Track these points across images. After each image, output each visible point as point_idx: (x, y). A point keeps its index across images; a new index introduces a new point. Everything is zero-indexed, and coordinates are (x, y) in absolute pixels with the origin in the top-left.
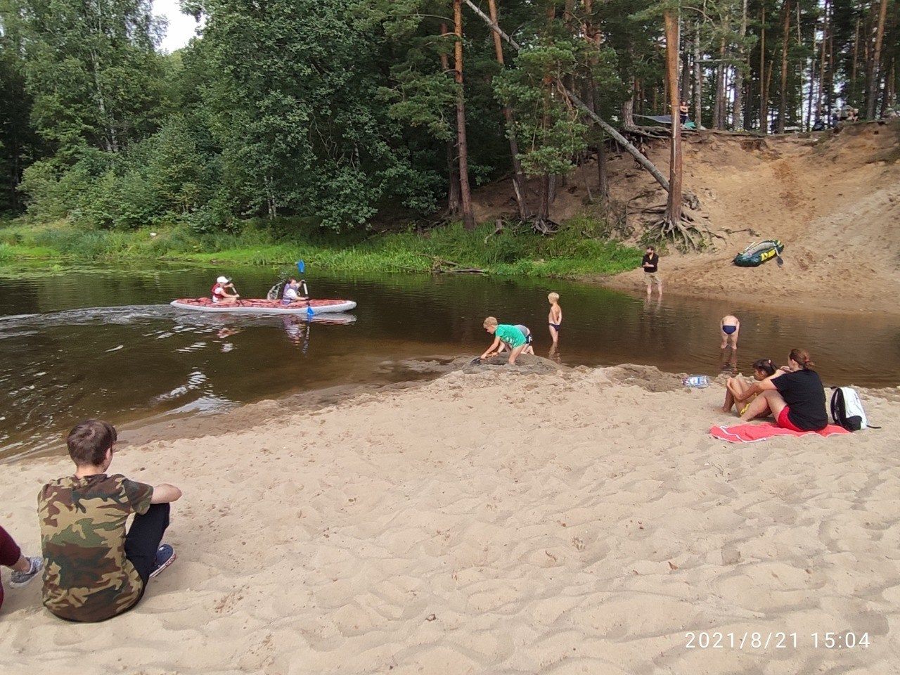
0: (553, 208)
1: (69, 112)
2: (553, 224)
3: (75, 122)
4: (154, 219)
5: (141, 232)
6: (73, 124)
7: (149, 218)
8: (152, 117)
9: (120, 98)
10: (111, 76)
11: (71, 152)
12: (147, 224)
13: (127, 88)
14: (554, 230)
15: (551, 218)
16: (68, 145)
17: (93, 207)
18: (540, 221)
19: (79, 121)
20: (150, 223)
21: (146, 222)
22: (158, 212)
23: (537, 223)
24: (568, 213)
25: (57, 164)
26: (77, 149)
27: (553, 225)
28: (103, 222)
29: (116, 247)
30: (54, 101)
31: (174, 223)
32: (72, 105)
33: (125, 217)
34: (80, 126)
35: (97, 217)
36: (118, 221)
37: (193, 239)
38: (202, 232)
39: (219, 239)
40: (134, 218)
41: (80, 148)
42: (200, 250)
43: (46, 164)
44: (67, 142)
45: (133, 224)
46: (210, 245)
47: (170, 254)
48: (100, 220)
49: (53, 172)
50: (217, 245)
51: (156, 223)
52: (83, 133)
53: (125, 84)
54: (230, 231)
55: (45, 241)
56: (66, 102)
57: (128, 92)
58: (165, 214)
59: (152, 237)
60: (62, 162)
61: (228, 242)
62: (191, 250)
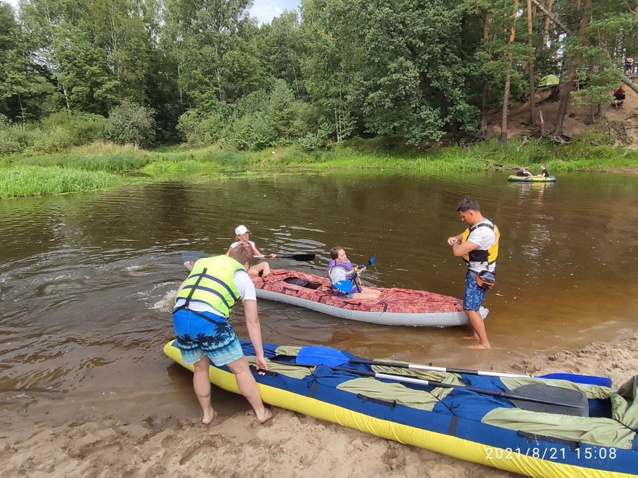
0: (564, 127)
1: (207, 80)
2: (567, 137)
3: (209, 86)
4: (274, 143)
5: (266, 151)
6: (208, 88)
7: (270, 143)
8: (252, 82)
9: (235, 70)
10: (231, 56)
11: (209, 104)
12: (268, 146)
13: (239, 64)
14: (567, 141)
15: (564, 134)
16: (207, 100)
17: (236, 137)
18: (557, 136)
19: (211, 85)
20: (270, 146)
21: (268, 145)
22: (274, 139)
23: (555, 137)
24: (577, 131)
25: (199, 112)
26: (212, 103)
27: (567, 139)
28: (242, 146)
29: (254, 160)
30: (198, 73)
31: (285, 145)
32: (208, 76)
33: (257, 142)
34: (212, 88)
35: (239, 143)
36: (252, 146)
37: (305, 154)
38: (312, 150)
39: (324, 154)
40: (262, 143)
41: (214, 101)
42: (311, 161)
43: (192, 112)
44: (206, 98)
45: (260, 147)
46: (317, 158)
47: (292, 164)
48: (240, 145)
49: (197, 117)
50: (323, 158)
51: (274, 146)
52: (215, 93)
53: (238, 61)
54: (329, 148)
55: (209, 158)
56: (205, 74)
57: (240, 66)
58: (279, 140)
59: (274, 154)
60: (202, 110)
61: (330, 155)
62: (306, 161)
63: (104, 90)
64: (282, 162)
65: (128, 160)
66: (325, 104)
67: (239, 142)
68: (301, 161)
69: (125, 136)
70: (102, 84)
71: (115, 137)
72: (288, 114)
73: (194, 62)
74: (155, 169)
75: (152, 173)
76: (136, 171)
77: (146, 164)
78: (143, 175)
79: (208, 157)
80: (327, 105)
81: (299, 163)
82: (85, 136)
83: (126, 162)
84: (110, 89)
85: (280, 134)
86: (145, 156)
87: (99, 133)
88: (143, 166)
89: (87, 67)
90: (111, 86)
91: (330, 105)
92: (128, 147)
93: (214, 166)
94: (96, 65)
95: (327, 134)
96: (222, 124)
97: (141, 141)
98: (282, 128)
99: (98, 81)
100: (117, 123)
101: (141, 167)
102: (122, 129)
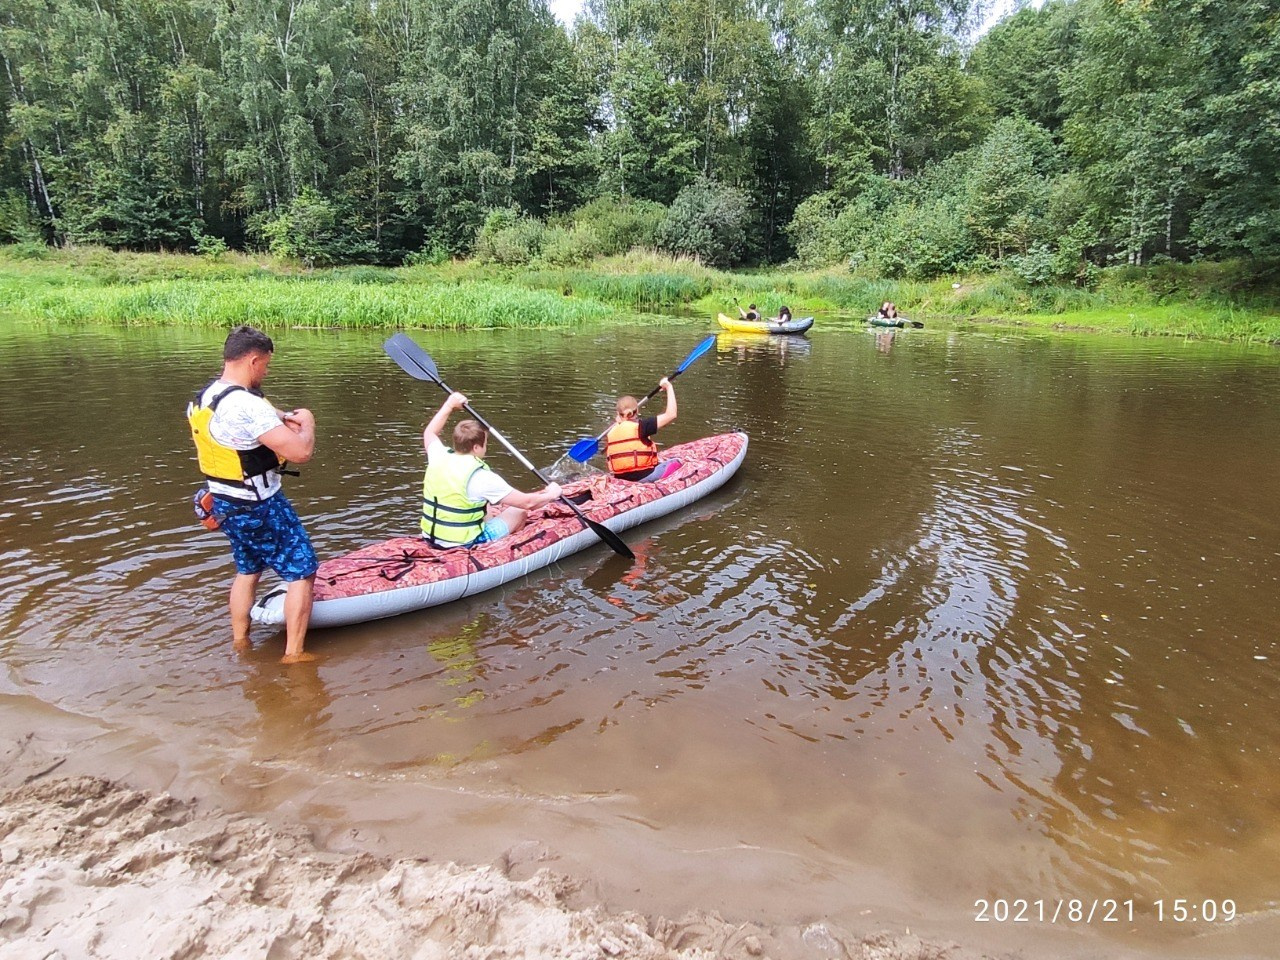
1: (859, 131)
3: (863, 144)
4: (961, 265)
5: (942, 283)
6: (861, 146)
7: (954, 264)
8: (957, 130)
9: (923, 106)
11: (854, 181)
12: (948, 271)
13: (933, 92)
16: (852, 173)
19: (868, 141)
20: (953, 271)
21: (947, 268)
22: (966, 255)
25: (835, 198)
26: (862, 178)
28: (892, 268)
29: (907, 301)
30: (844, 118)
31: (988, 270)
32: (863, 122)
33: (922, 262)
34: (868, 147)
35: (886, 262)
36: (912, 268)
37: (1020, 294)
38: (1037, 283)
39: (1063, 294)
40: (934, 263)
41: (865, 175)
42: (1029, 310)
43: (822, 199)
44: (851, 169)
45: (931, 272)
46: (1048, 302)
47: (984, 313)
48: (888, 266)
49: (829, 207)
50: (1060, 303)
51: (962, 271)
52: (871, 157)
53: (933, 87)
54: (1081, 282)
55: (821, 291)
56: (858, 119)
57: (935, 98)
58: (975, 258)
59: (954, 289)
60: (841, 195)
61: (1078, 299)
62: (1017, 309)
63: (671, 157)
64: (963, 308)
65: (672, 286)
66: (1102, 175)
67: (887, 259)
68: (1007, 309)
69: (687, 241)
70: (670, 145)
71: (670, 245)
72: (1006, 200)
73: (841, 96)
74: (714, 304)
75: (708, 311)
76: (683, 305)
77: (703, 294)
78: (693, 314)
79: (819, 288)
80: (1107, 177)
81: (1001, 312)
82: (623, 240)
83: (668, 289)
84: (681, 155)
85: (981, 244)
86: (706, 280)
87: (647, 235)
88: (698, 298)
89: (650, 116)
90: (683, 150)
91: (1113, 177)
92: (683, 260)
93: (823, 306)
94: (665, 113)
95: (1081, 246)
96: (868, 221)
97: (715, 252)
98: (986, 232)
99: (665, 141)
100: (680, 217)
101: (692, 299)
102: (684, 229)
